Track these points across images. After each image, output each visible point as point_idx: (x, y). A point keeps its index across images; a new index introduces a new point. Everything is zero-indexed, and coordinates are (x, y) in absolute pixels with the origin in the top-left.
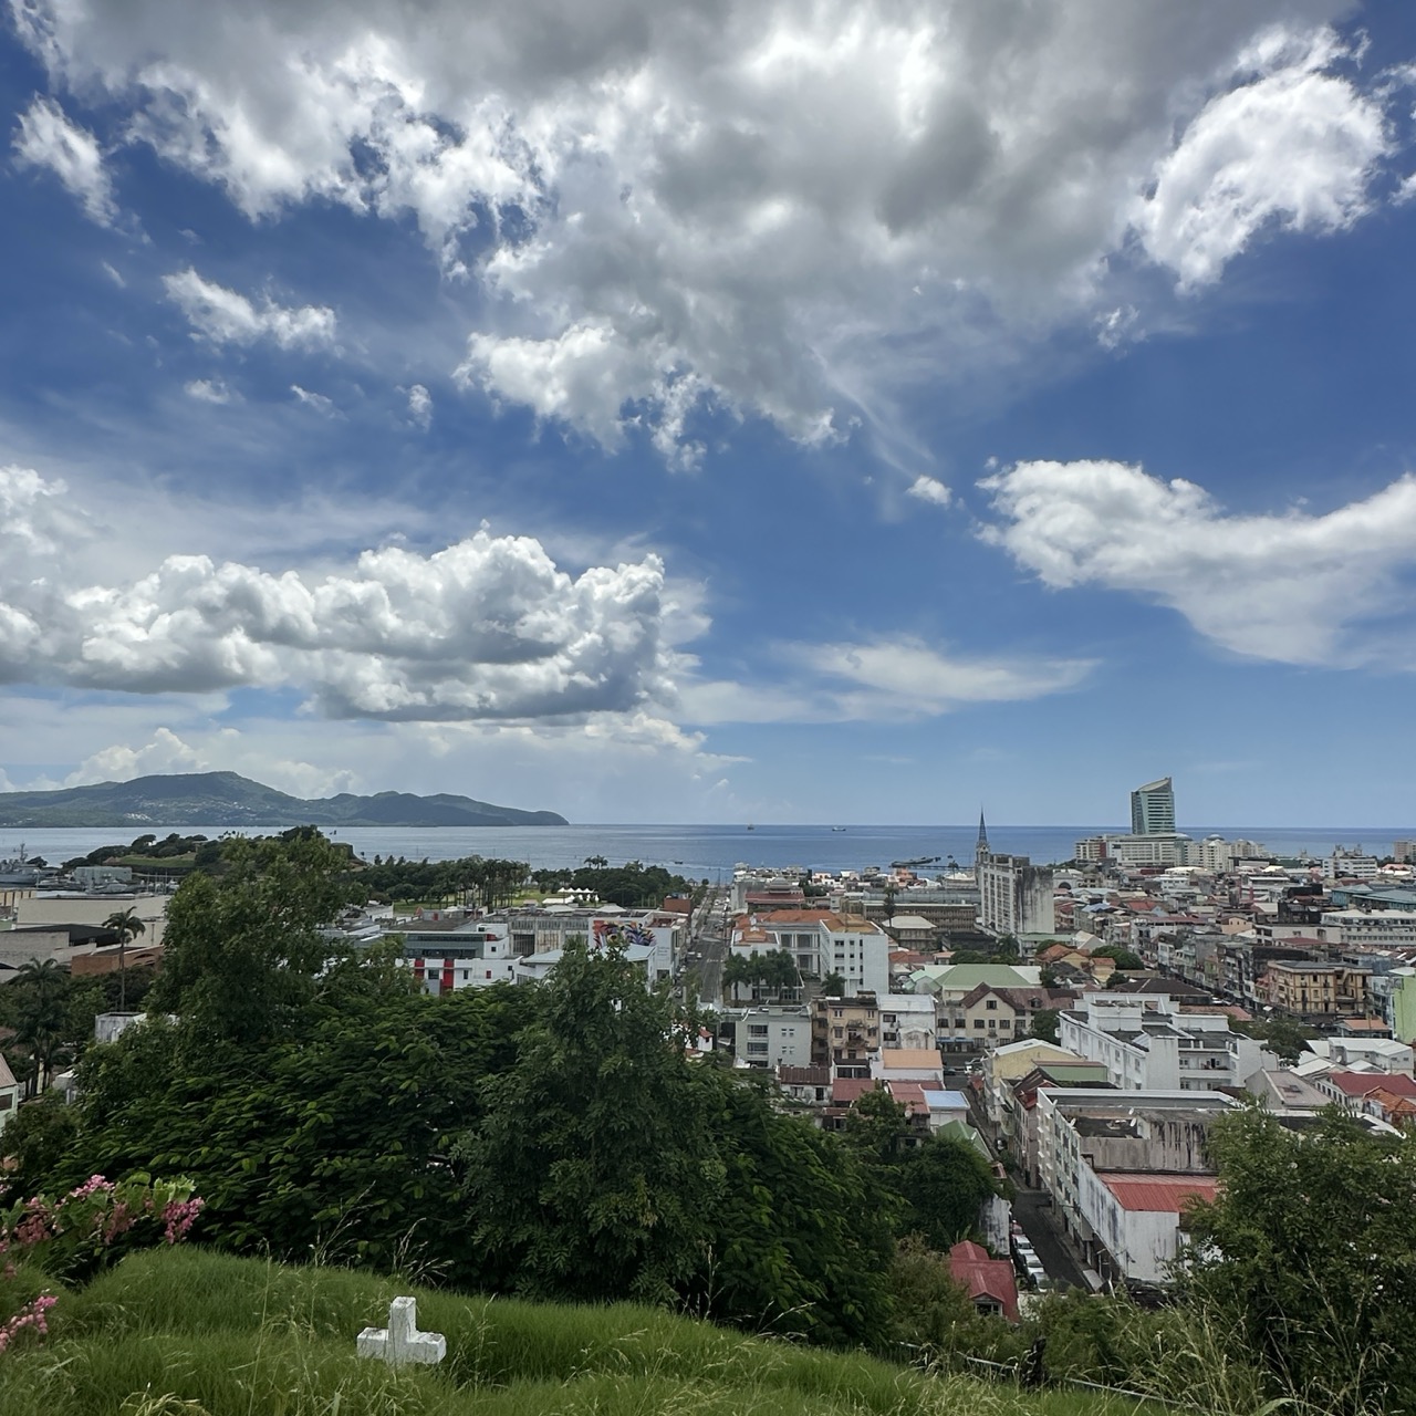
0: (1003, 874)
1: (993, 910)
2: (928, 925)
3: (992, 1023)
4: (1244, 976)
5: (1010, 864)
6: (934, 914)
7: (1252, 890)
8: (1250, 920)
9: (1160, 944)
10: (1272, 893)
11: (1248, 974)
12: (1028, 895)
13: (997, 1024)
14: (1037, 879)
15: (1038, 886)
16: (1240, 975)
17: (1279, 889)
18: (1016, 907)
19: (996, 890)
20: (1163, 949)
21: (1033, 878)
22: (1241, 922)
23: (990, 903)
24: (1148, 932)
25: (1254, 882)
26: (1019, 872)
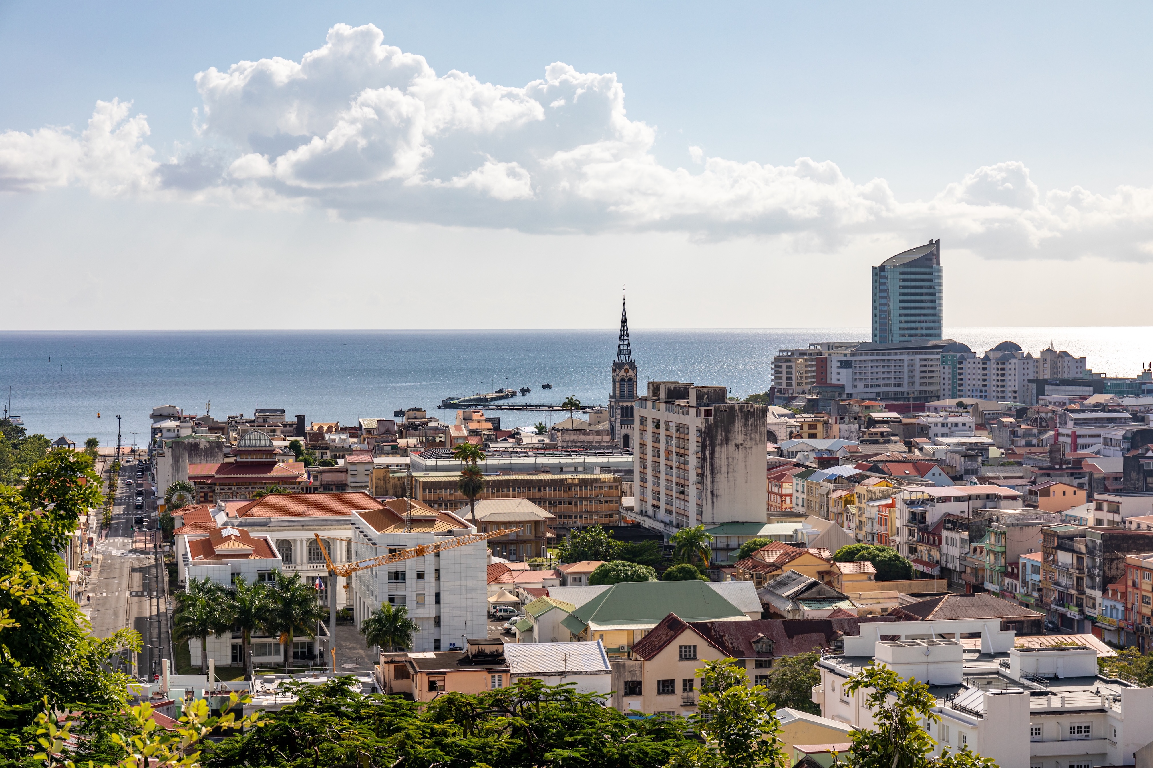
0: (675, 418)
1: (657, 484)
2: (542, 514)
3: (688, 684)
4: (1086, 581)
5: (693, 399)
6: (548, 493)
7: (1075, 436)
8: (1081, 486)
9: (945, 533)
10: (1107, 442)
11: (1092, 577)
12: (722, 454)
13: (697, 686)
14: (738, 425)
15: (739, 438)
16: (1080, 579)
17: (1118, 433)
18: (701, 476)
19: (662, 446)
20: (951, 542)
21: (732, 422)
22: (1070, 490)
23: (649, 471)
24: (923, 515)
25: (1076, 421)
26: (708, 414)
